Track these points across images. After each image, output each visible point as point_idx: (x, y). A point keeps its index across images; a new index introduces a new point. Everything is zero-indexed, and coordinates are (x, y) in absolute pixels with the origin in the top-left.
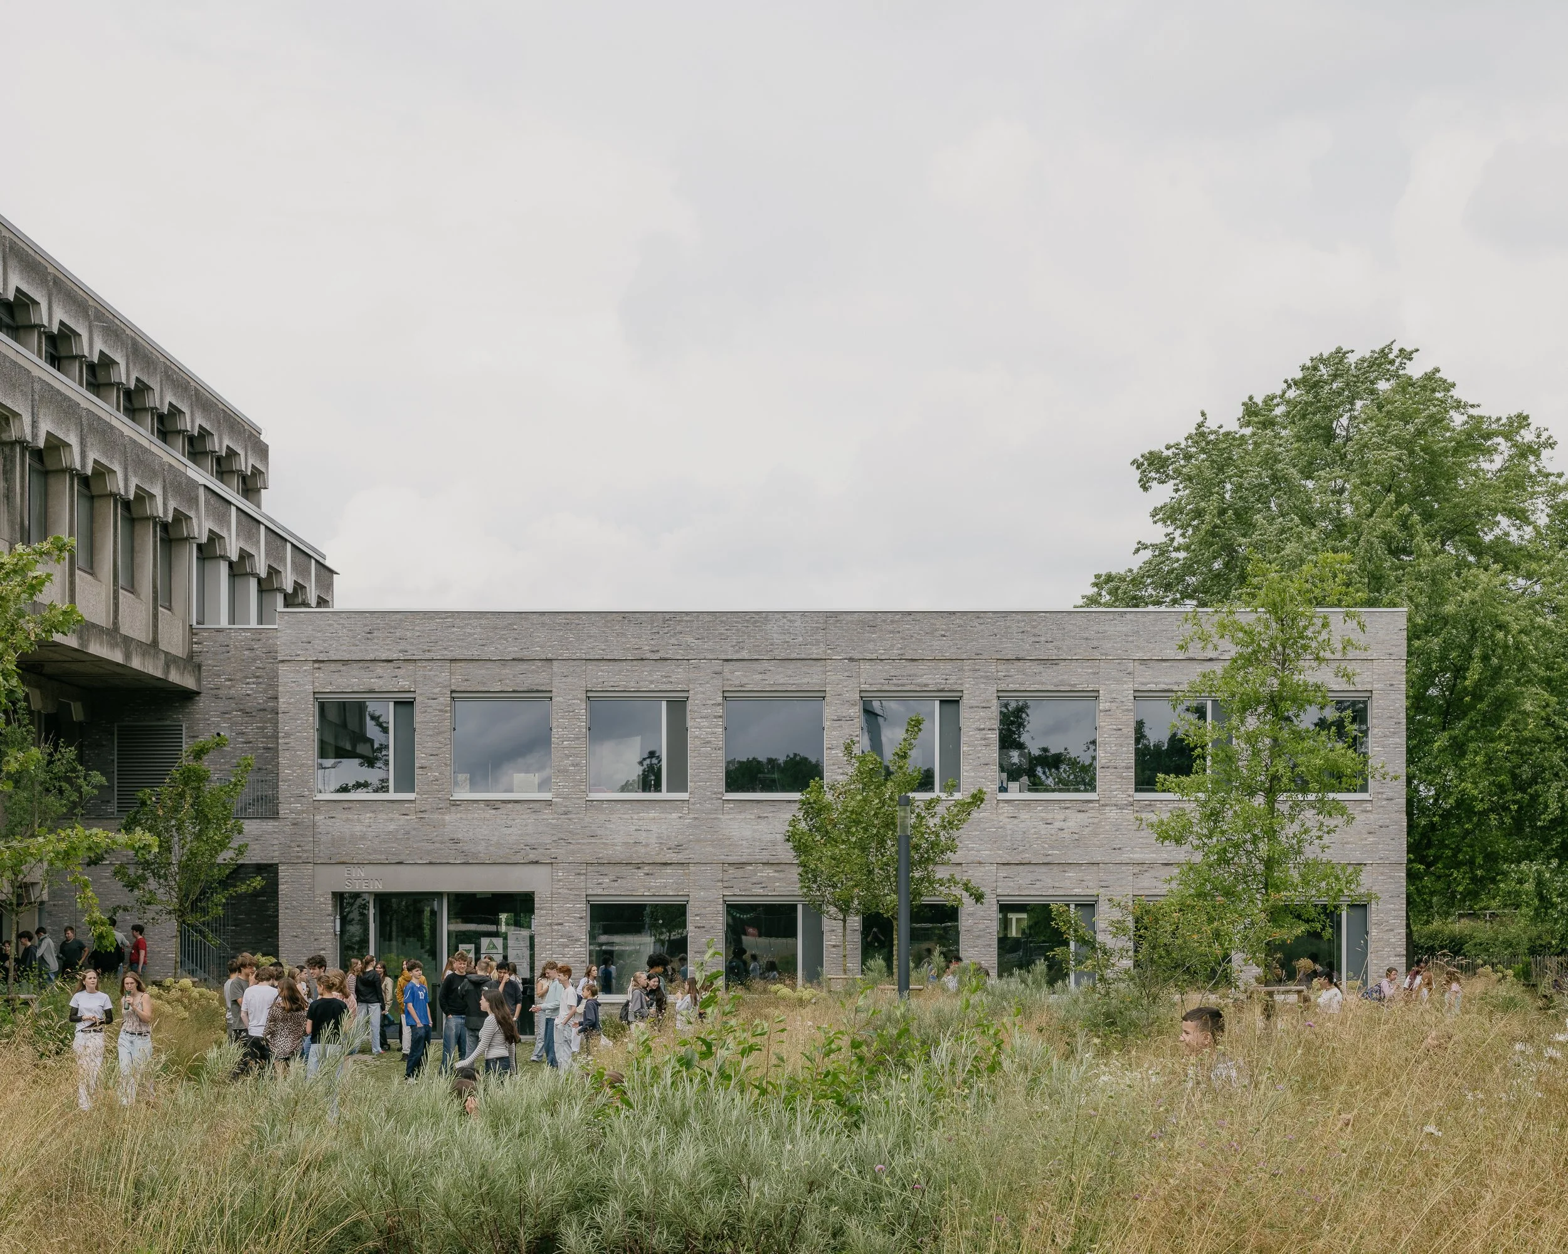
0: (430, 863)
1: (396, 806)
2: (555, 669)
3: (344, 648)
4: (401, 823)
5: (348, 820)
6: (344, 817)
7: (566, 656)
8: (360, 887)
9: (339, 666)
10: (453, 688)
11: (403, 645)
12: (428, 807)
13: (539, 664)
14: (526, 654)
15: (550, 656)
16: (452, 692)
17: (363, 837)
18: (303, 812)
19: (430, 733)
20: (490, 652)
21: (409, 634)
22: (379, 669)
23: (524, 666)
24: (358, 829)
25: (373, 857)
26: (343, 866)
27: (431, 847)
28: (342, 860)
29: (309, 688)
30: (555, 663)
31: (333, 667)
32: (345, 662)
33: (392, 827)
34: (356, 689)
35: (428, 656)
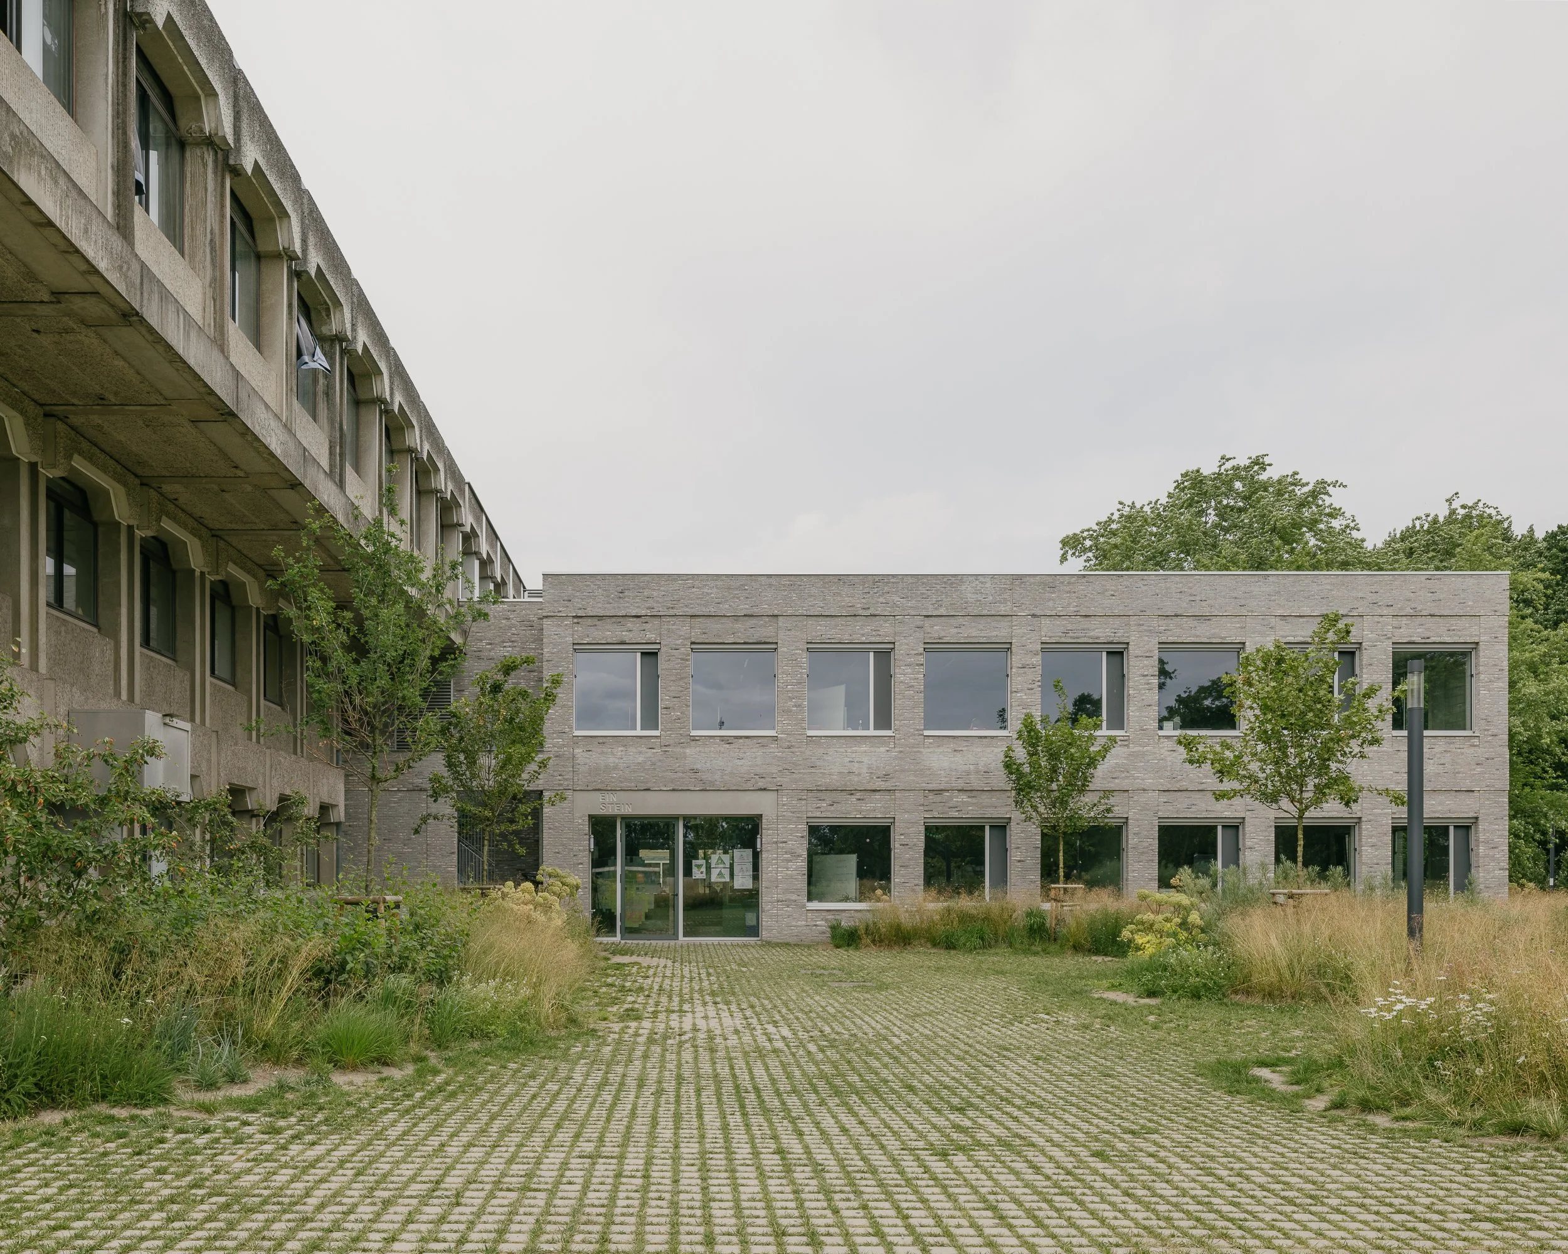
0: (674, 790)
1: (643, 740)
2: (780, 624)
3: (600, 605)
4: (649, 755)
5: (603, 752)
6: (599, 750)
7: (789, 612)
8: (613, 809)
9: (595, 621)
10: (693, 640)
11: (650, 603)
12: (671, 742)
13: (767, 619)
14: (755, 611)
15: (776, 612)
16: (692, 643)
17: (616, 768)
18: (564, 746)
19: (673, 678)
20: (725, 609)
21: (655, 594)
22: (630, 624)
23: (753, 621)
24: (611, 760)
25: (624, 785)
26: (598, 793)
27: (674, 776)
28: (599, 787)
29: (570, 639)
30: (780, 618)
31: (589, 621)
32: (600, 618)
33: (641, 759)
34: (609, 641)
35: (671, 612)
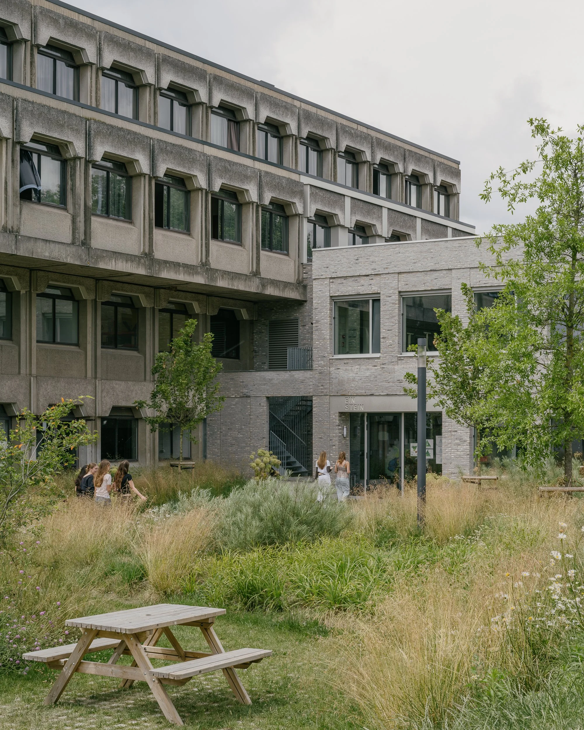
0: (387, 395)
1: (370, 361)
2: (453, 275)
3: (344, 269)
4: (373, 371)
5: (346, 370)
6: (344, 368)
7: (459, 267)
8: (353, 409)
9: (342, 280)
10: (400, 290)
11: (374, 266)
12: (386, 361)
13: (445, 272)
14: (437, 267)
15: (450, 267)
16: (400, 292)
17: (353, 380)
18: (324, 366)
19: (387, 317)
20: (418, 267)
21: (377, 259)
22: (362, 281)
23: (436, 274)
24: (351, 375)
25: (359, 392)
26: (343, 398)
27: (387, 385)
28: (343, 394)
29: (328, 294)
30: (453, 271)
31: (339, 281)
32: (345, 278)
33: (368, 374)
34: (351, 293)
35: (386, 271)
